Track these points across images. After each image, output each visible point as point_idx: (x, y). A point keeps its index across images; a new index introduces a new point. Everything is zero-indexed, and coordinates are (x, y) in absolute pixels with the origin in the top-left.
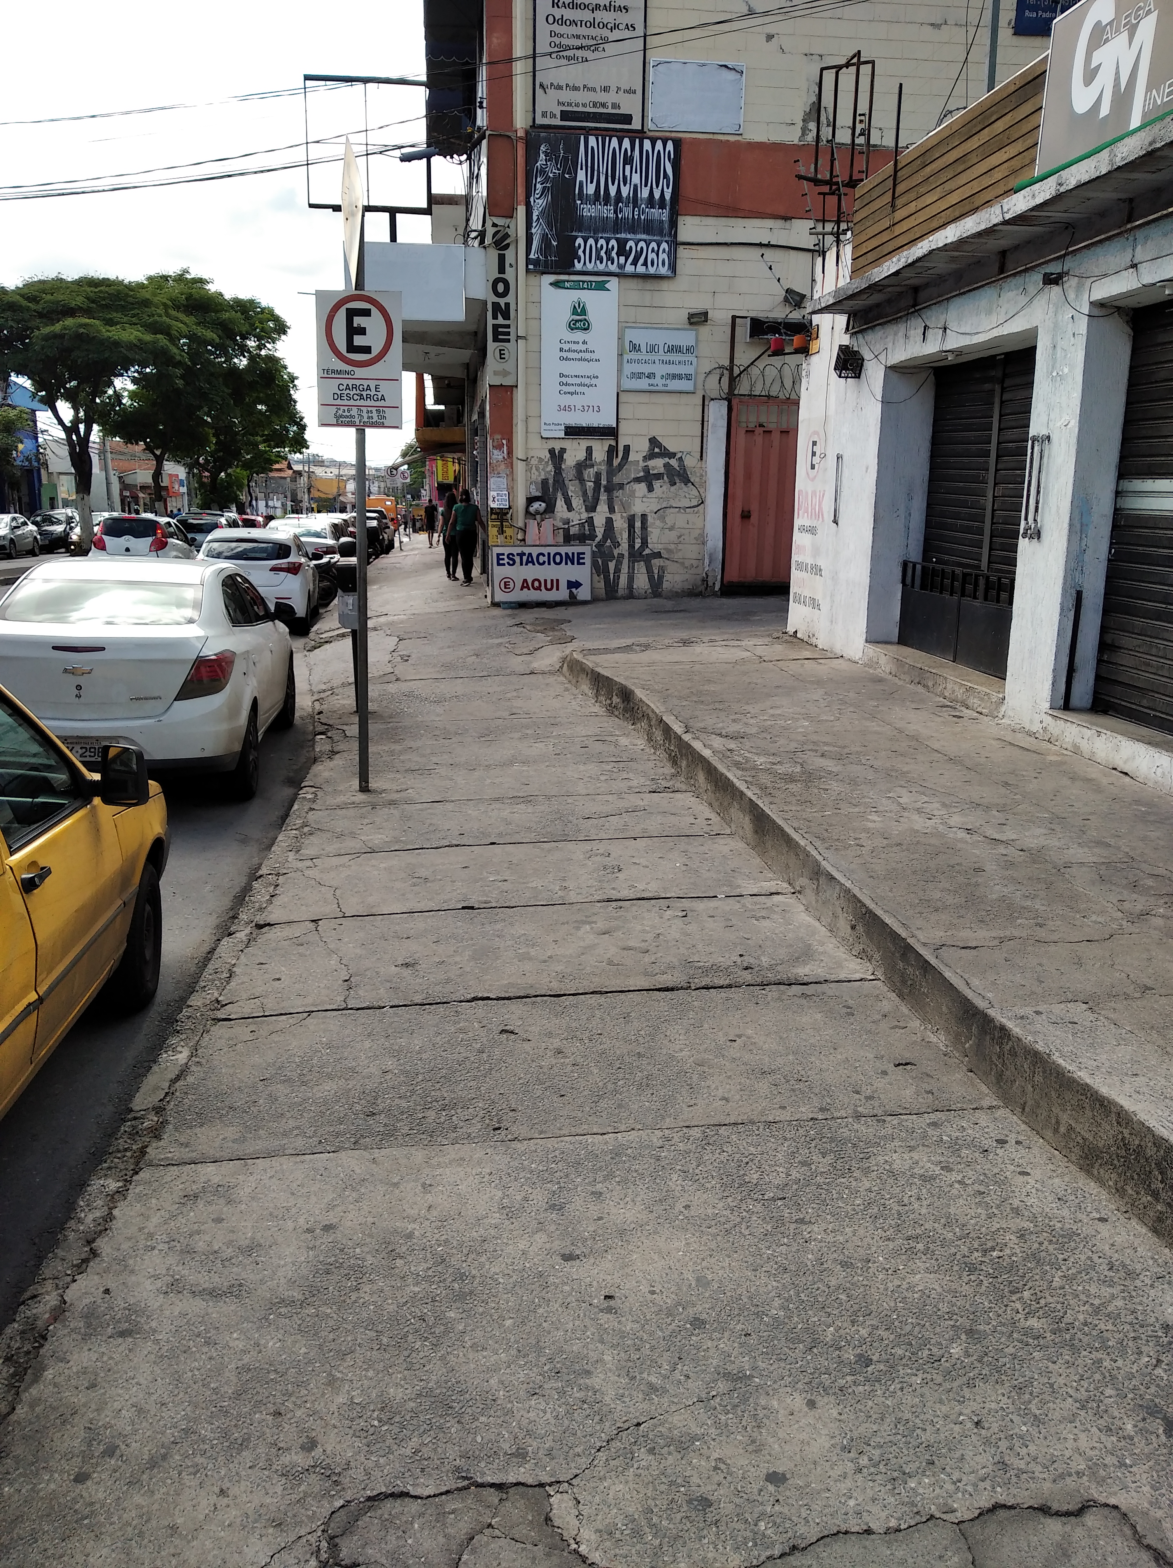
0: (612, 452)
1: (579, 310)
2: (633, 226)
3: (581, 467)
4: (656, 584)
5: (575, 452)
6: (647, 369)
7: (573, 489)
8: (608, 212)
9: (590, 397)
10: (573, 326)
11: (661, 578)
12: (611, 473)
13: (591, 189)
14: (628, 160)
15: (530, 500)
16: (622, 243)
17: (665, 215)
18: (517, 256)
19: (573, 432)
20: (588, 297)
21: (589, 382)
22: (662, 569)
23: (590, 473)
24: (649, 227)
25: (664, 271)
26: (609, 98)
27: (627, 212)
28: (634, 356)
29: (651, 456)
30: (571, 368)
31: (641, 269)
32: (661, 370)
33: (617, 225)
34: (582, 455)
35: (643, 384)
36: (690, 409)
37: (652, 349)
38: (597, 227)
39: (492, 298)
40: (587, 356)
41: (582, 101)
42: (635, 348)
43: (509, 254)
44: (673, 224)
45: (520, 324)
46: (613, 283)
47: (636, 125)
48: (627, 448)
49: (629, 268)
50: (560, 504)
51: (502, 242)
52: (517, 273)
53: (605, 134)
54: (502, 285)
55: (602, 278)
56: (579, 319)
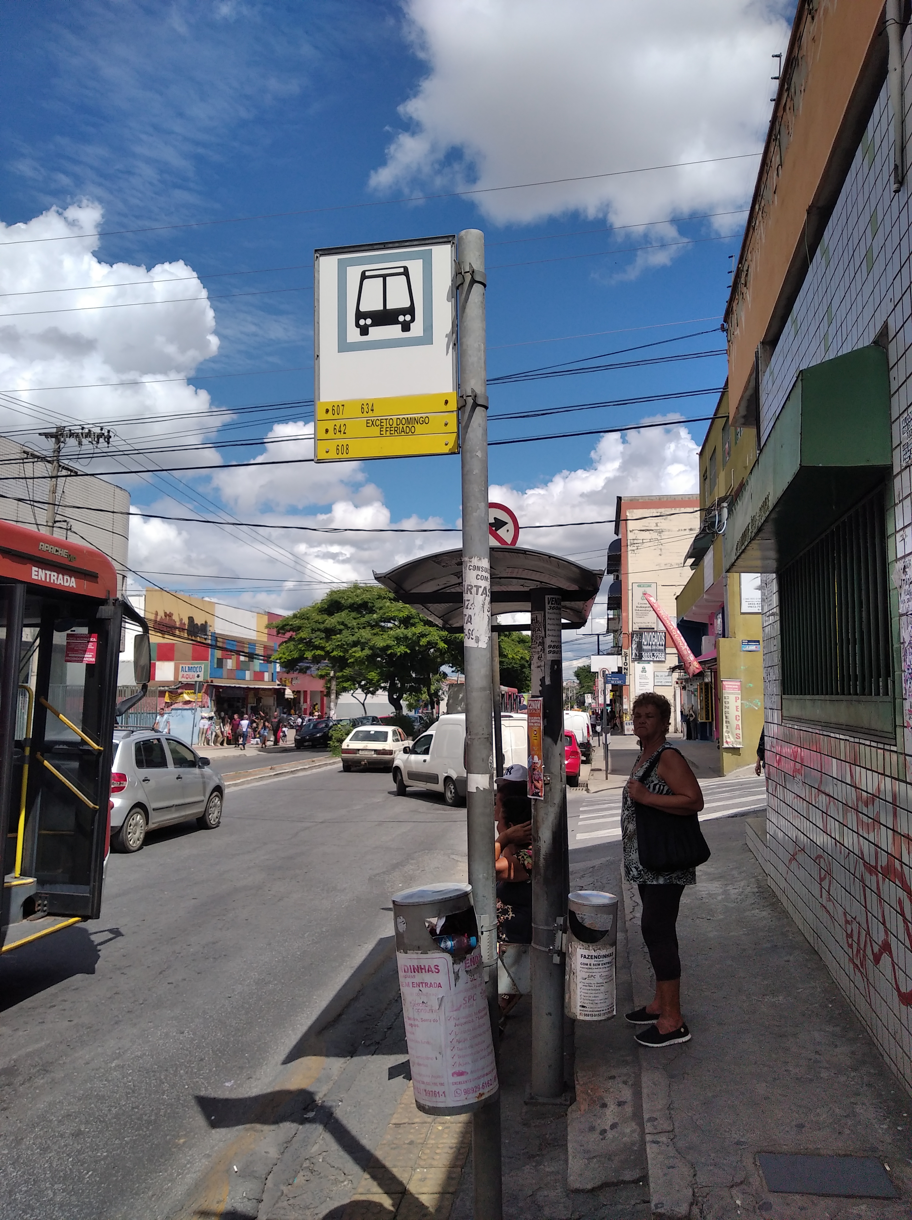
1: (644, 668)
2: (656, 650)
6: (660, 680)
8: (650, 647)
9: (647, 687)
10: (642, 672)
13: (646, 643)
14: (654, 637)
16: (653, 654)
17: (663, 648)
20: (646, 666)
21: (647, 684)
24: (659, 650)
25: (663, 659)
26: (650, 624)
27: (654, 647)
28: (657, 678)
30: (641, 681)
31: (658, 659)
33: (652, 650)
35: (660, 684)
36: (671, 689)
37: (661, 676)
38: (647, 651)
39: (624, 666)
40: (646, 678)
41: (644, 625)
42: (657, 676)
43: (628, 658)
44: (665, 649)
45: (630, 672)
46: (652, 663)
47: (655, 630)
49: (655, 659)
51: (626, 655)
52: (629, 661)
53: (648, 632)
54: (626, 664)
55: (649, 662)
56: (644, 670)
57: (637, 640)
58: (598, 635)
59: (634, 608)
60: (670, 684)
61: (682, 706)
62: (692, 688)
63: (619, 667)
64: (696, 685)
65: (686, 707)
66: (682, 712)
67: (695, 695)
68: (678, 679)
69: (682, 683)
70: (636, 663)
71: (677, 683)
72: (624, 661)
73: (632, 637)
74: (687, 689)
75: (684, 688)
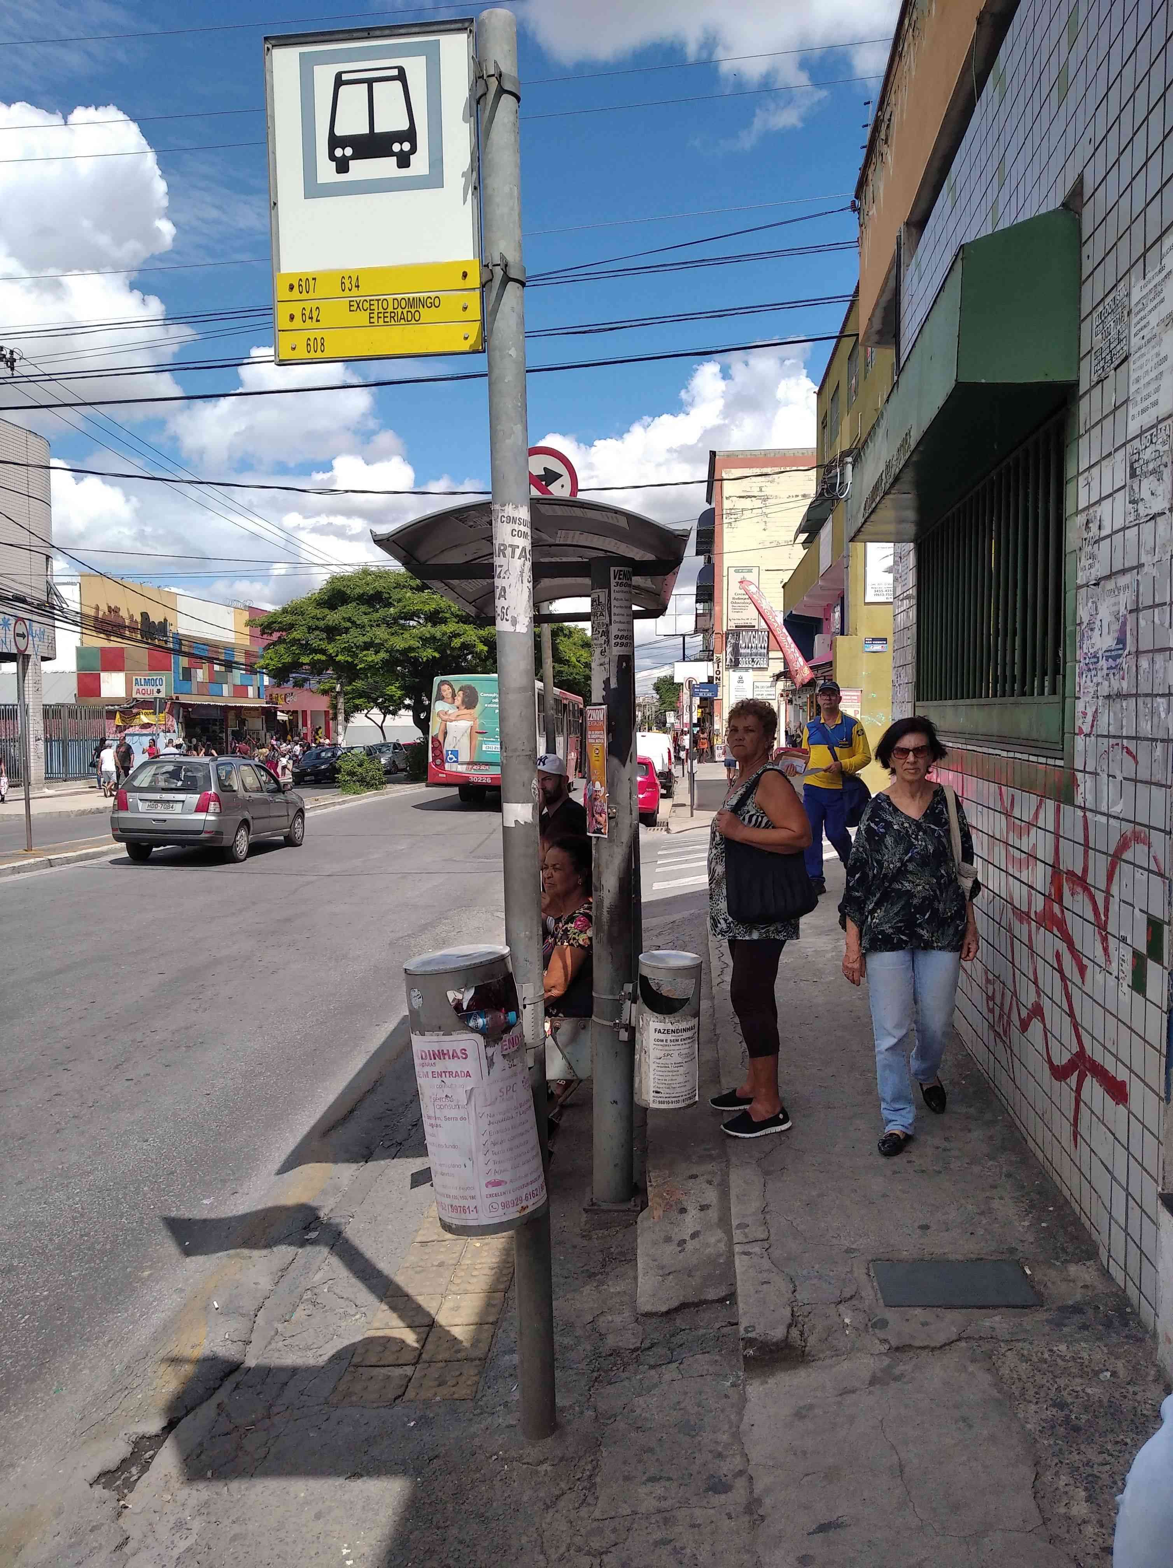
1: (741, 678)
2: (756, 655)
8: (749, 651)
10: (739, 682)
13: (744, 646)
14: (754, 637)
16: (753, 660)
17: (765, 651)
18: (723, 664)
20: (744, 675)
24: (760, 655)
25: (765, 666)
26: (749, 621)
27: (754, 651)
28: (757, 689)
31: (758, 666)
33: (751, 655)
37: (763, 687)
38: (746, 655)
39: (715, 676)
40: (743, 690)
41: (741, 623)
42: (757, 687)
43: (720, 664)
44: (768, 653)
45: (723, 682)
46: (751, 670)
47: (756, 628)
49: (755, 666)
51: (718, 661)
52: (723, 668)
53: (747, 631)
54: (718, 672)
55: (747, 669)
56: (741, 680)
57: (733, 641)
58: (684, 636)
59: (730, 600)
60: (773, 697)
61: (787, 724)
62: (799, 702)
63: (709, 677)
64: (805, 698)
65: (792, 726)
66: (786, 732)
67: (804, 711)
68: (783, 690)
69: (787, 696)
70: (731, 670)
71: (782, 696)
72: (716, 669)
73: (727, 638)
74: (794, 702)
75: (790, 702)
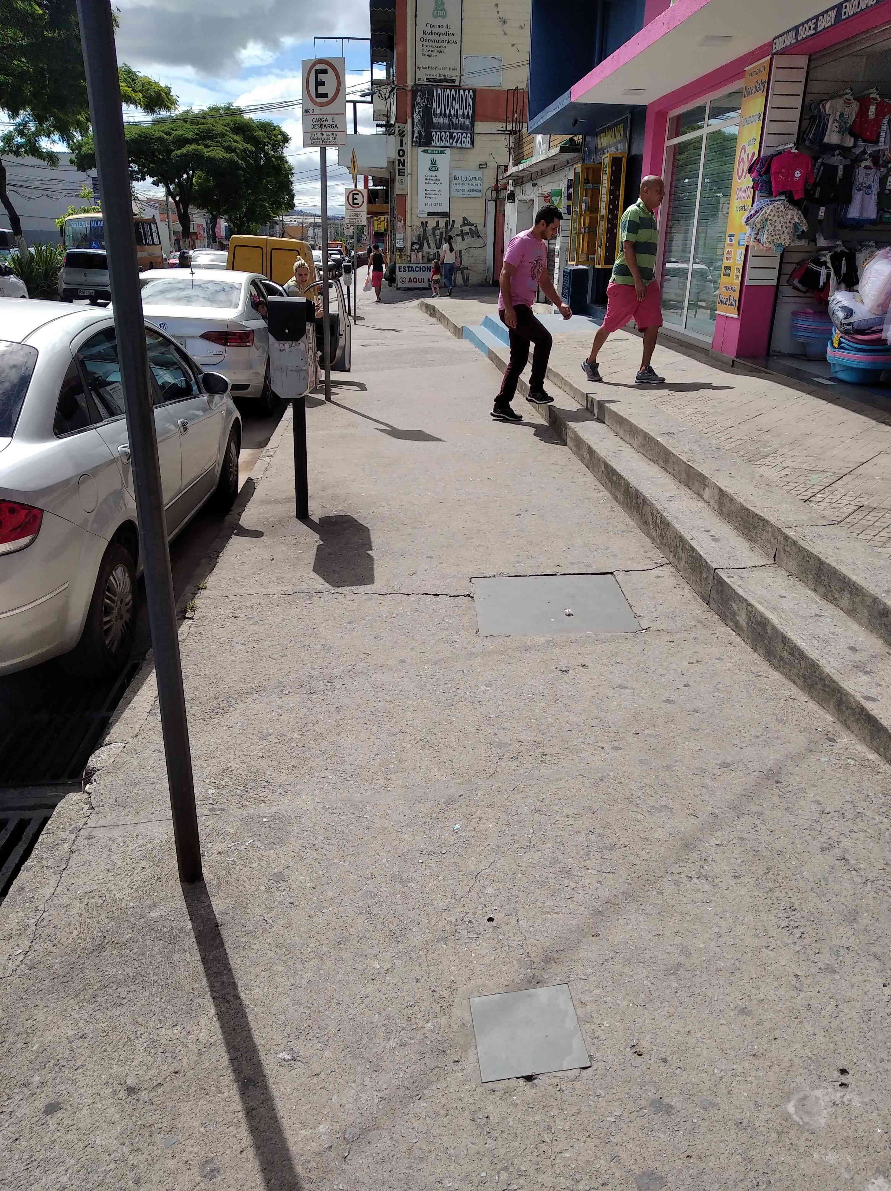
0: (447, 223)
1: (434, 163)
2: (456, 127)
3: (434, 229)
4: (466, 280)
5: (432, 223)
6: (462, 187)
7: (431, 239)
8: (445, 121)
9: (438, 200)
10: (431, 169)
11: (468, 278)
12: (446, 232)
13: (438, 111)
14: (454, 99)
15: (413, 244)
16: (451, 134)
17: (469, 122)
18: (408, 139)
19: (431, 214)
20: (438, 157)
21: (438, 193)
22: (468, 275)
23: (438, 232)
24: (462, 127)
25: (469, 145)
26: (446, 72)
27: (453, 120)
28: (456, 182)
29: (464, 225)
30: (430, 187)
31: (459, 145)
32: (467, 188)
33: (449, 127)
34: (435, 224)
35: (460, 194)
36: (479, 205)
37: (464, 179)
38: (440, 128)
39: (398, 158)
40: (437, 182)
41: (435, 74)
42: (457, 178)
43: (405, 139)
44: (473, 125)
45: (409, 169)
46: (448, 151)
47: (457, 84)
48: (453, 221)
49: (454, 145)
50: (425, 246)
51: (401, 134)
52: (408, 147)
53: (444, 88)
54: (401, 152)
55: (443, 149)
56: (434, 166)
57: (423, 103)
59: (420, 34)
60: (479, 194)
71: (490, 193)
72: (399, 147)
